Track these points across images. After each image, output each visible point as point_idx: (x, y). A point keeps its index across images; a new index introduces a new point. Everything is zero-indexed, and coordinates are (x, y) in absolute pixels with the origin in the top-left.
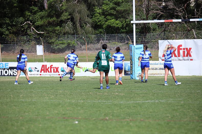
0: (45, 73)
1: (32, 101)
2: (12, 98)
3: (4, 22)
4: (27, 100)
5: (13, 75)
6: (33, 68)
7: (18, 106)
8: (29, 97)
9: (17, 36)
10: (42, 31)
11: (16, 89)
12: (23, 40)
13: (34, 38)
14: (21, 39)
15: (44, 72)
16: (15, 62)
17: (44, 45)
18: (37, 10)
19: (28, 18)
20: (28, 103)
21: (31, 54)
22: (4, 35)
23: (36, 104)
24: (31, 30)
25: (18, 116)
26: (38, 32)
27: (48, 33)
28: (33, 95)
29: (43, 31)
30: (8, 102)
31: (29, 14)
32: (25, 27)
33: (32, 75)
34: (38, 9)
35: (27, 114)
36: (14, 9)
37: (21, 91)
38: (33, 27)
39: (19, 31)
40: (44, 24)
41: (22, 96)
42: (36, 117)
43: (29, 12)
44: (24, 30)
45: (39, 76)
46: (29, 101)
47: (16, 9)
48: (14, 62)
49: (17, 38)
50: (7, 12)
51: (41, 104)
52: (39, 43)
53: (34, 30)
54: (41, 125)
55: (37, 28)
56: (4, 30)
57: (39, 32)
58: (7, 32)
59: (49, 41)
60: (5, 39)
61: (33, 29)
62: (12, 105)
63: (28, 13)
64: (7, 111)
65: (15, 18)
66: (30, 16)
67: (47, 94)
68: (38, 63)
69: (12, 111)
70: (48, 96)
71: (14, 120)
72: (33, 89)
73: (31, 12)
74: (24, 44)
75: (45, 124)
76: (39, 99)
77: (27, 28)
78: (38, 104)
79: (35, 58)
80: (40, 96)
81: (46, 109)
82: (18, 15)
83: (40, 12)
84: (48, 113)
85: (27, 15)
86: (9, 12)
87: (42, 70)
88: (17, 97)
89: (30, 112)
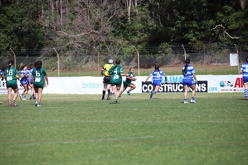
0: (241, 88)
1: (224, 123)
2: (199, 119)
3: (191, 26)
4: (218, 122)
5: (201, 91)
6: (225, 82)
7: (207, 129)
8: (220, 118)
9: (206, 43)
10: (237, 36)
11: (204, 108)
12: (213, 47)
13: (228, 44)
14: (211, 47)
15: (239, 87)
16: (203, 75)
17: (239, 54)
18: (232, 10)
19: (220, 21)
20: (219, 126)
21: (223, 64)
22: (191, 41)
23: (228, 126)
24: (223, 35)
25: (206, 141)
26: (232, 38)
27: (245, 38)
28: (225, 116)
29: (239, 36)
30: (194, 124)
31: (222, 15)
32: (216, 31)
33: (224, 90)
34: (232, 8)
35: (217, 139)
36: (203, 10)
37: (211, 111)
38: (226, 31)
39: (209, 36)
40: (240, 27)
41: (212, 117)
42: (229, 142)
43: (222, 13)
44: (215, 35)
45: (233, 91)
46: (220, 122)
47: (205, 9)
48: (201, 74)
49: (206, 45)
50: (195, 13)
51: (235, 127)
52: (233, 52)
53: (227, 35)
54: (235, 153)
55: (231, 32)
56: (190, 36)
57: (234, 37)
58: (194, 39)
59: (246, 47)
60: (192, 47)
61: (225, 33)
62: (200, 127)
63: (219, 14)
64: (193, 135)
65: (203, 21)
66: (222, 17)
67: (242, 115)
68: (231, 75)
69: (199, 135)
70: (243, 117)
71: (202, 146)
72: (226, 108)
73: (224, 13)
74: (215, 52)
75: (240, 151)
76: (233, 121)
77: (218, 32)
78: (231, 127)
79: (228, 70)
80: (234, 117)
81: (241, 133)
82: (208, 17)
83: (235, 12)
84: (243, 138)
85: (219, 17)
86: (197, 13)
87: (236, 84)
88: (206, 118)
89: (221, 136)
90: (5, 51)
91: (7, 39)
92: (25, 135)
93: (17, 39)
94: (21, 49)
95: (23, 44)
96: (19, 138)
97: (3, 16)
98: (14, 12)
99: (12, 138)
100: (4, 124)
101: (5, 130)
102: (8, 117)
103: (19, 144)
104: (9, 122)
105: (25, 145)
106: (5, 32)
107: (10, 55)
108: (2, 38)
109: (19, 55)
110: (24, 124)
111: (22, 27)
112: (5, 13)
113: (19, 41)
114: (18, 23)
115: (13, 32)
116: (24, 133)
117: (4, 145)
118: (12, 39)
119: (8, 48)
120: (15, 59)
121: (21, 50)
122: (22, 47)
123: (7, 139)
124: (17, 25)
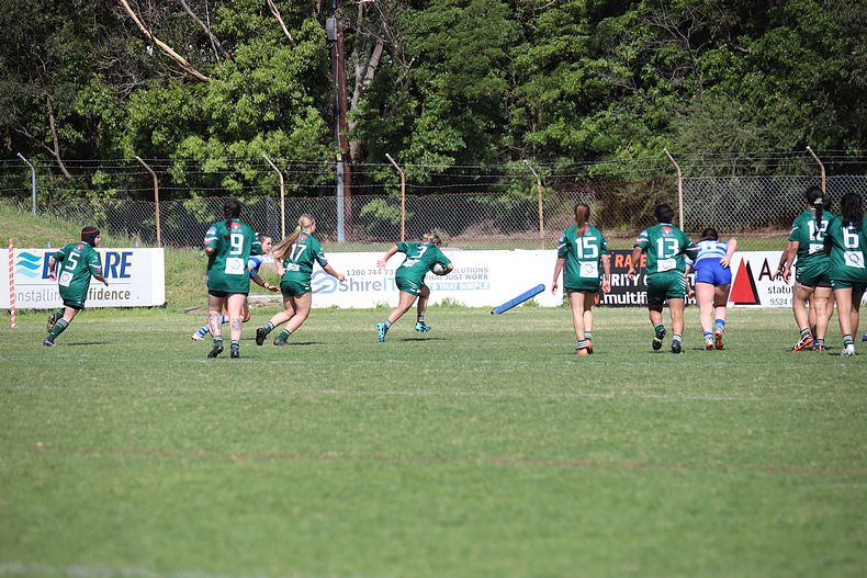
90: (789, 156)
91: (797, 114)
92: (855, 453)
93: (832, 115)
94: (847, 148)
95: (853, 130)
96: (834, 463)
97: (787, 33)
98: (823, 18)
99: (808, 461)
100: (780, 412)
101: (786, 433)
102: (796, 388)
103: (833, 482)
104: (799, 404)
105: (856, 486)
106: (790, 91)
107: (808, 170)
108: (781, 112)
109: (839, 170)
110: (854, 414)
111: (850, 70)
112: (793, 23)
113: (840, 119)
114: (838, 58)
115: (818, 89)
116: (854, 444)
117: (782, 484)
118: (815, 112)
119: (801, 146)
120: (824, 183)
121: (844, 154)
122: (850, 141)
123: (791, 463)
124: (832, 65)
